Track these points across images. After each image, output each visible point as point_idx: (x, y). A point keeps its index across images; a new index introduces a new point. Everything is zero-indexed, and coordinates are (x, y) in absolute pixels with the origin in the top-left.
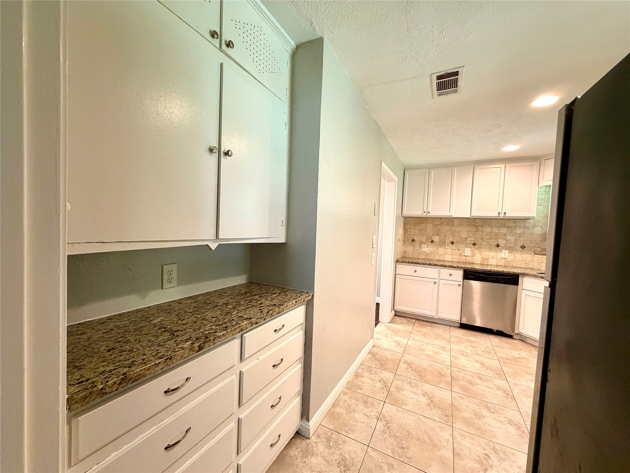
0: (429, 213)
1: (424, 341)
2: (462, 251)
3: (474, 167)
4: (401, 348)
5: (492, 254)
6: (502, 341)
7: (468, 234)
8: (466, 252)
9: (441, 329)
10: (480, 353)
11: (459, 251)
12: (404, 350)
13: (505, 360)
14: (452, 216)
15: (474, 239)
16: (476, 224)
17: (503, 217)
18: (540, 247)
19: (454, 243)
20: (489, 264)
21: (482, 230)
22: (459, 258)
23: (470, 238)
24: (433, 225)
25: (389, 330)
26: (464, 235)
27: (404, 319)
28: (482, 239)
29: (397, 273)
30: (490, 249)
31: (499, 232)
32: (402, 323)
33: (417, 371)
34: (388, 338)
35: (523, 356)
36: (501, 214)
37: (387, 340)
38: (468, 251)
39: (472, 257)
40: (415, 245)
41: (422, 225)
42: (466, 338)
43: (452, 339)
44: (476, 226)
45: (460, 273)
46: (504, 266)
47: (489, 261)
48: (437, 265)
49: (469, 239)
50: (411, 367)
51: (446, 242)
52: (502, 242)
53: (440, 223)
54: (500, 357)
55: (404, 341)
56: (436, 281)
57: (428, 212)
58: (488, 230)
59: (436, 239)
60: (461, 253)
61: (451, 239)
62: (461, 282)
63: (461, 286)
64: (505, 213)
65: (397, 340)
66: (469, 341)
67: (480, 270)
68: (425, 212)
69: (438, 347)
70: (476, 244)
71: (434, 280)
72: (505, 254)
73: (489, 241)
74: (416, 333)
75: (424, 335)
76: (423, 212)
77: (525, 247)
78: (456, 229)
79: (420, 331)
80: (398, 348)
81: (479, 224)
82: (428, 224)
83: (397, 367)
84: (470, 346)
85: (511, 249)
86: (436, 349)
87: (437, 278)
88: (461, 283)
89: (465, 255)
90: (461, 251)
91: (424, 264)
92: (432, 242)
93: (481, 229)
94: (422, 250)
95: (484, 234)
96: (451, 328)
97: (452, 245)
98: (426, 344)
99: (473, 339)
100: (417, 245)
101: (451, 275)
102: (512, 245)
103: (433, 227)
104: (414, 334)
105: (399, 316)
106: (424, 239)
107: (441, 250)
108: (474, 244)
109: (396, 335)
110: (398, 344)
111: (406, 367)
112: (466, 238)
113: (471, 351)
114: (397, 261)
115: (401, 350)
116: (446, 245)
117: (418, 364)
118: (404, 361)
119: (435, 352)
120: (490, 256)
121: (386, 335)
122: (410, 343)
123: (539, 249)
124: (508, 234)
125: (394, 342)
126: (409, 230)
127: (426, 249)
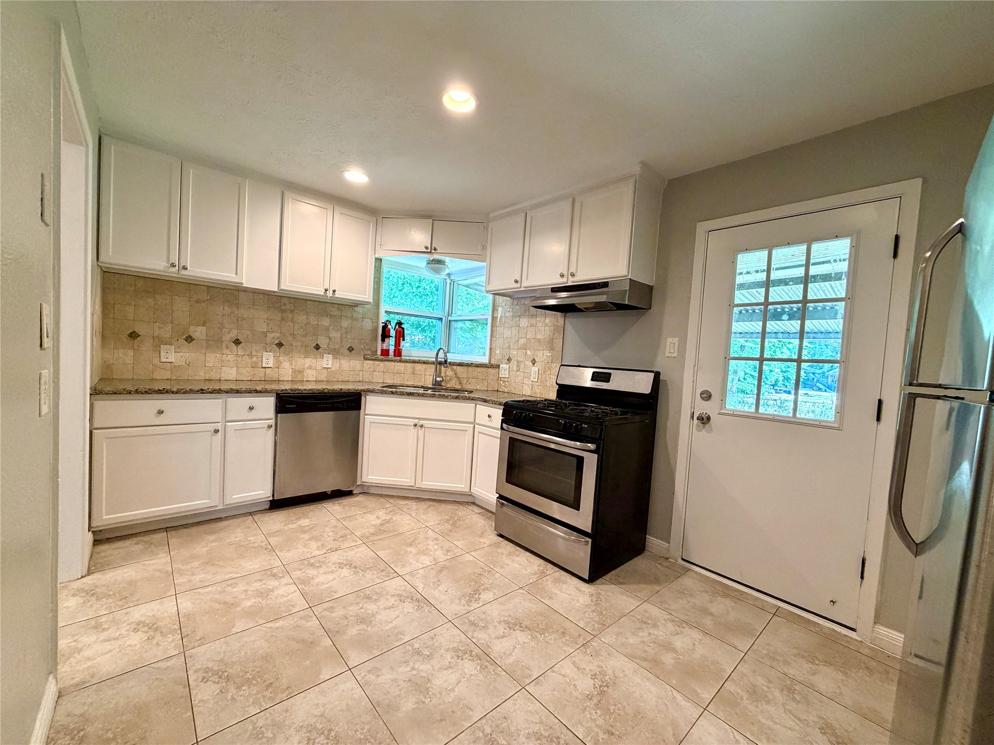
0: (185, 268)
1: (219, 578)
2: (257, 358)
3: (283, 193)
4: (170, 638)
5: (308, 362)
6: (344, 505)
7: (268, 324)
8: (264, 360)
9: (238, 530)
10: (333, 545)
11: (251, 358)
12: (180, 636)
13: (371, 538)
14: (242, 284)
15: (278, 335)
16: (283, 307)
17: (331, 297)
18: (370, 349)
19: (241, 342)
20: (305, 380)
21: (292, 319)
22: (253, 373)
23: (273, 332)
24: (190, 301)
25: (98, 599)
26: (261, 327)
27: (128, 543)
28: (293, 335)
29: (96, 425)
30: (307, 355)
31: (319, 324)
32: (127, 559)
33: (254, 678)
34: (104, 630)
35: (383, 518)
36: (328, 292)
37: (105, 641)
38: (269, 359)
39: (277, 369)
40: (139, 347)
41: (158, 297)
42: (294, 526)
43: (273, 540)
44: (283, 311)
45: (270, 402)
46: (327, 381)
47: (305, 374)
48: (219, 391)
49: (270, 336)
50: (228, 679)
51: (224, 339)
52: (323, 341)
53: (208, 298)
54: (363, 537)
55: (165, 609)
56: (219, 426)
57: (182, 265)
58: (302, 318)
59: (199, 332)
60: (256, 363)
61: (234, 334)
62: (272, 419)
63: (273, 428)
64: (334, 291)
65: (143, 619)
66: (303, 530)
67: (306, 392)
68: (173, 265)
69: (258, 576)
70: (283, 345)
71: (212, 427)
72: (328, 361)
73: (304, 339)
74: (188, 567)
75: (210, 562)
76: (169, 265)
77: (353, 349)
78: (244, 312)
79: (194, 557)
80: (158, 644)
81: (288, 307)
82: (176, 297)
83: (190, 713)
84: (311, 539)
85: (335, 353)
86: (257, 585)
87: (220, 421)
88: (272, 422)
89: (264, 365)
90: (255, 359)
91: (184, 393)
92: (189, 339)
93: (290, 316)
94: (163, 360)
95: (297, 327)
96: (256, 517)
97: (237, 346)
98: (228, 585)
99: (305, 522)
100: (146, 346)
101: (251, 408)
102: (337, 346)
103: (191, 306)
104: (181, 573)
105: (109, 540)
106: (166, 332)
107: (212, 358)
108: (280, 345)
109: (132, 605)
110: (152, 627)
111: (216, 688)
112: (265, 334)
113: (318, 549)
114: (96, 392)
115: (170, 645)
116: (224, 345)
117: (243, 653)
118: (200, 675)
119: (261, 594)
120: (307, 366)
121: (93, 622)
122: (186, 605)
123: (369, 353)
124: (331, 327)
125: (136, 630)
126: (118, 306)
127: (170, 355)
